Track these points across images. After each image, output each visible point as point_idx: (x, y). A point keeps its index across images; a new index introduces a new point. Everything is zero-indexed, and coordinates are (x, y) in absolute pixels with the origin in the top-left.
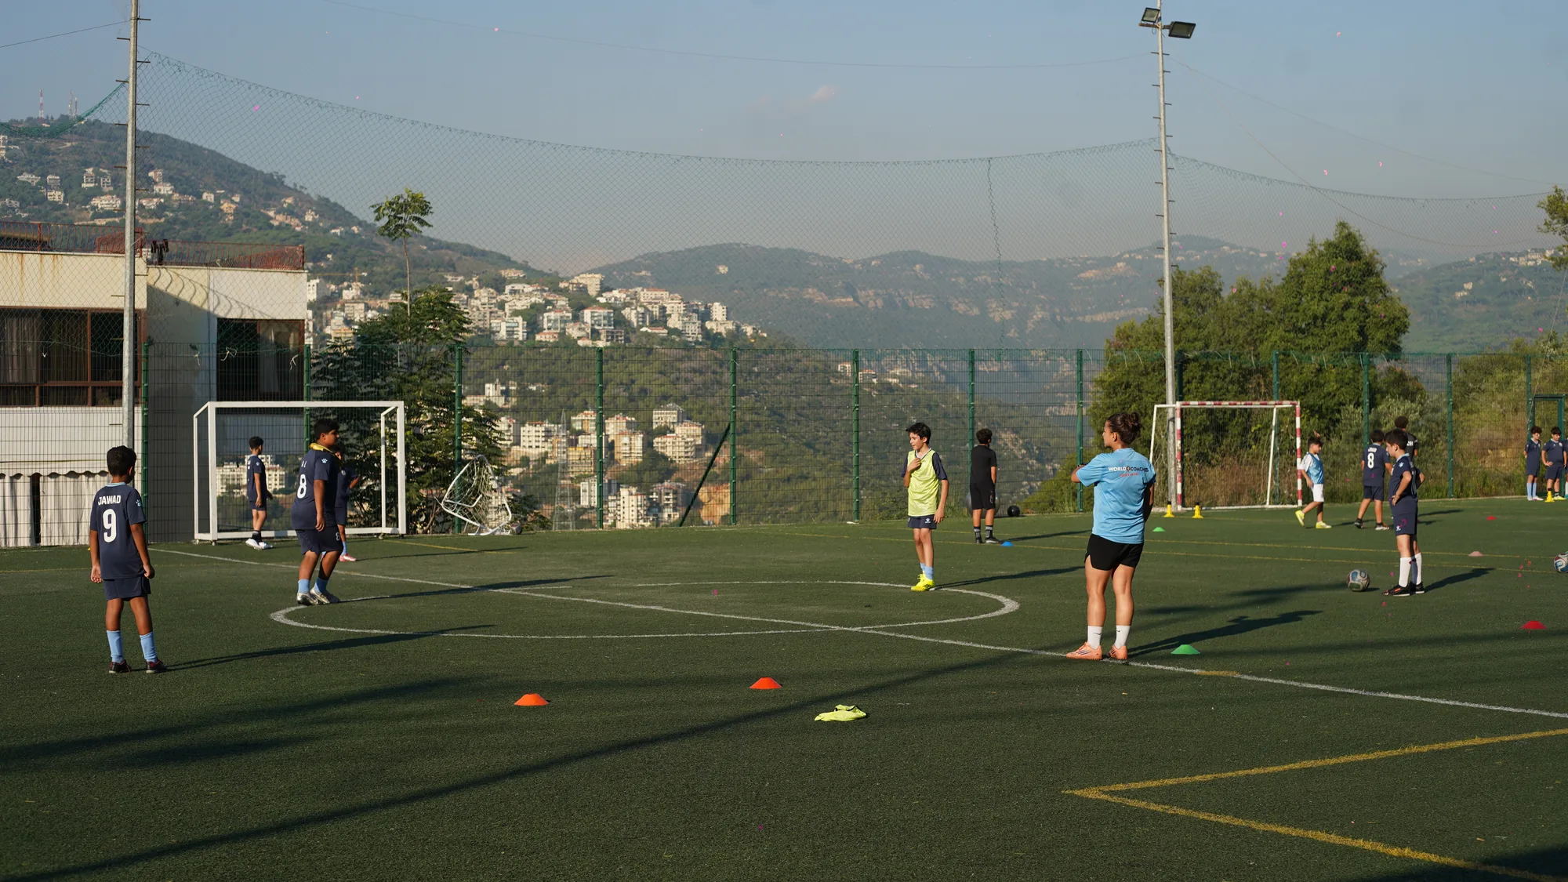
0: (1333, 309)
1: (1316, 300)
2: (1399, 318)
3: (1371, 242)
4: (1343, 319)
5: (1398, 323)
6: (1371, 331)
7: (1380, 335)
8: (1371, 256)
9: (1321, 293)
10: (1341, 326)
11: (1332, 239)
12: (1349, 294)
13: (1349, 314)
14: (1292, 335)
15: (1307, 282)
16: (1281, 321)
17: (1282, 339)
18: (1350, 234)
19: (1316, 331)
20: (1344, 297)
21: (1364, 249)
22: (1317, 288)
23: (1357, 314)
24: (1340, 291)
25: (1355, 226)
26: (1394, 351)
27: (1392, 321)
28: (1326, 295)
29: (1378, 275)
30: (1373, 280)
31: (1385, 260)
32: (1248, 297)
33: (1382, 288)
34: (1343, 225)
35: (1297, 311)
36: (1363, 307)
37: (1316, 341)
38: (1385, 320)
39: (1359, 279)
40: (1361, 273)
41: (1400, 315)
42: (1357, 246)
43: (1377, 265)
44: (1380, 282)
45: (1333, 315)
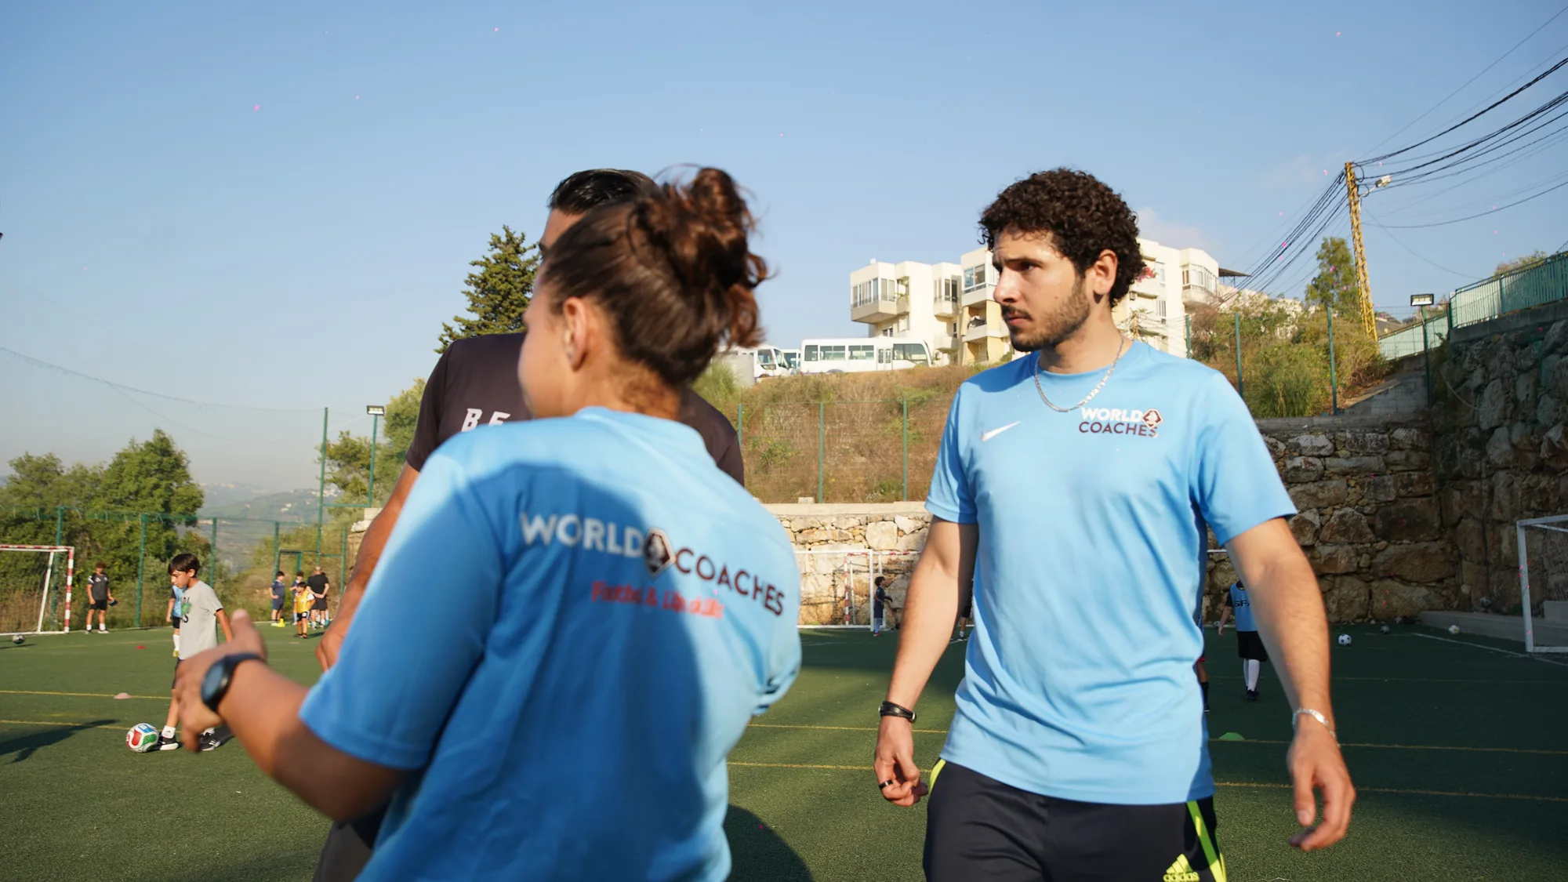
0: (144, 488)
1: (132, 482)
2: (195, 498)
3: (179, 446)
4: (152, 496)
5: (194, 501)
6: (173, 506)
7: (180, 508)
8: (179, 454)
9: (137, 477)
10: (150, 500)
11: (151, 440)
12: (158, 478)
13: (157, 492)
14: (113, 505)
15: (127, 468)
16: (105, 495)
17: (103, 507)
18: (164, 438)
19: (131, 503)
20: (153, 480)
21: (174, 449)
22: (134, 473)
23: (163, 493)
24: (151, 476)
25: (169, 432)
26: (192, 522)
27: (191, 499)
28: (140, 478)
29: (184, 468)
30: (179, 471)
31: (190, 458)
32: (81, 477)
33: (187, 477)
34: (158, 431)
35: (117, 488)
36: (168, 488)
37: (130, 510)
38: (185, 498)
39: (169, 470)
40: (170, 466)
41: (198, 495)
42: (170, 447)
43: (184, 461)
44: (185, 472)
45: (144, 493)
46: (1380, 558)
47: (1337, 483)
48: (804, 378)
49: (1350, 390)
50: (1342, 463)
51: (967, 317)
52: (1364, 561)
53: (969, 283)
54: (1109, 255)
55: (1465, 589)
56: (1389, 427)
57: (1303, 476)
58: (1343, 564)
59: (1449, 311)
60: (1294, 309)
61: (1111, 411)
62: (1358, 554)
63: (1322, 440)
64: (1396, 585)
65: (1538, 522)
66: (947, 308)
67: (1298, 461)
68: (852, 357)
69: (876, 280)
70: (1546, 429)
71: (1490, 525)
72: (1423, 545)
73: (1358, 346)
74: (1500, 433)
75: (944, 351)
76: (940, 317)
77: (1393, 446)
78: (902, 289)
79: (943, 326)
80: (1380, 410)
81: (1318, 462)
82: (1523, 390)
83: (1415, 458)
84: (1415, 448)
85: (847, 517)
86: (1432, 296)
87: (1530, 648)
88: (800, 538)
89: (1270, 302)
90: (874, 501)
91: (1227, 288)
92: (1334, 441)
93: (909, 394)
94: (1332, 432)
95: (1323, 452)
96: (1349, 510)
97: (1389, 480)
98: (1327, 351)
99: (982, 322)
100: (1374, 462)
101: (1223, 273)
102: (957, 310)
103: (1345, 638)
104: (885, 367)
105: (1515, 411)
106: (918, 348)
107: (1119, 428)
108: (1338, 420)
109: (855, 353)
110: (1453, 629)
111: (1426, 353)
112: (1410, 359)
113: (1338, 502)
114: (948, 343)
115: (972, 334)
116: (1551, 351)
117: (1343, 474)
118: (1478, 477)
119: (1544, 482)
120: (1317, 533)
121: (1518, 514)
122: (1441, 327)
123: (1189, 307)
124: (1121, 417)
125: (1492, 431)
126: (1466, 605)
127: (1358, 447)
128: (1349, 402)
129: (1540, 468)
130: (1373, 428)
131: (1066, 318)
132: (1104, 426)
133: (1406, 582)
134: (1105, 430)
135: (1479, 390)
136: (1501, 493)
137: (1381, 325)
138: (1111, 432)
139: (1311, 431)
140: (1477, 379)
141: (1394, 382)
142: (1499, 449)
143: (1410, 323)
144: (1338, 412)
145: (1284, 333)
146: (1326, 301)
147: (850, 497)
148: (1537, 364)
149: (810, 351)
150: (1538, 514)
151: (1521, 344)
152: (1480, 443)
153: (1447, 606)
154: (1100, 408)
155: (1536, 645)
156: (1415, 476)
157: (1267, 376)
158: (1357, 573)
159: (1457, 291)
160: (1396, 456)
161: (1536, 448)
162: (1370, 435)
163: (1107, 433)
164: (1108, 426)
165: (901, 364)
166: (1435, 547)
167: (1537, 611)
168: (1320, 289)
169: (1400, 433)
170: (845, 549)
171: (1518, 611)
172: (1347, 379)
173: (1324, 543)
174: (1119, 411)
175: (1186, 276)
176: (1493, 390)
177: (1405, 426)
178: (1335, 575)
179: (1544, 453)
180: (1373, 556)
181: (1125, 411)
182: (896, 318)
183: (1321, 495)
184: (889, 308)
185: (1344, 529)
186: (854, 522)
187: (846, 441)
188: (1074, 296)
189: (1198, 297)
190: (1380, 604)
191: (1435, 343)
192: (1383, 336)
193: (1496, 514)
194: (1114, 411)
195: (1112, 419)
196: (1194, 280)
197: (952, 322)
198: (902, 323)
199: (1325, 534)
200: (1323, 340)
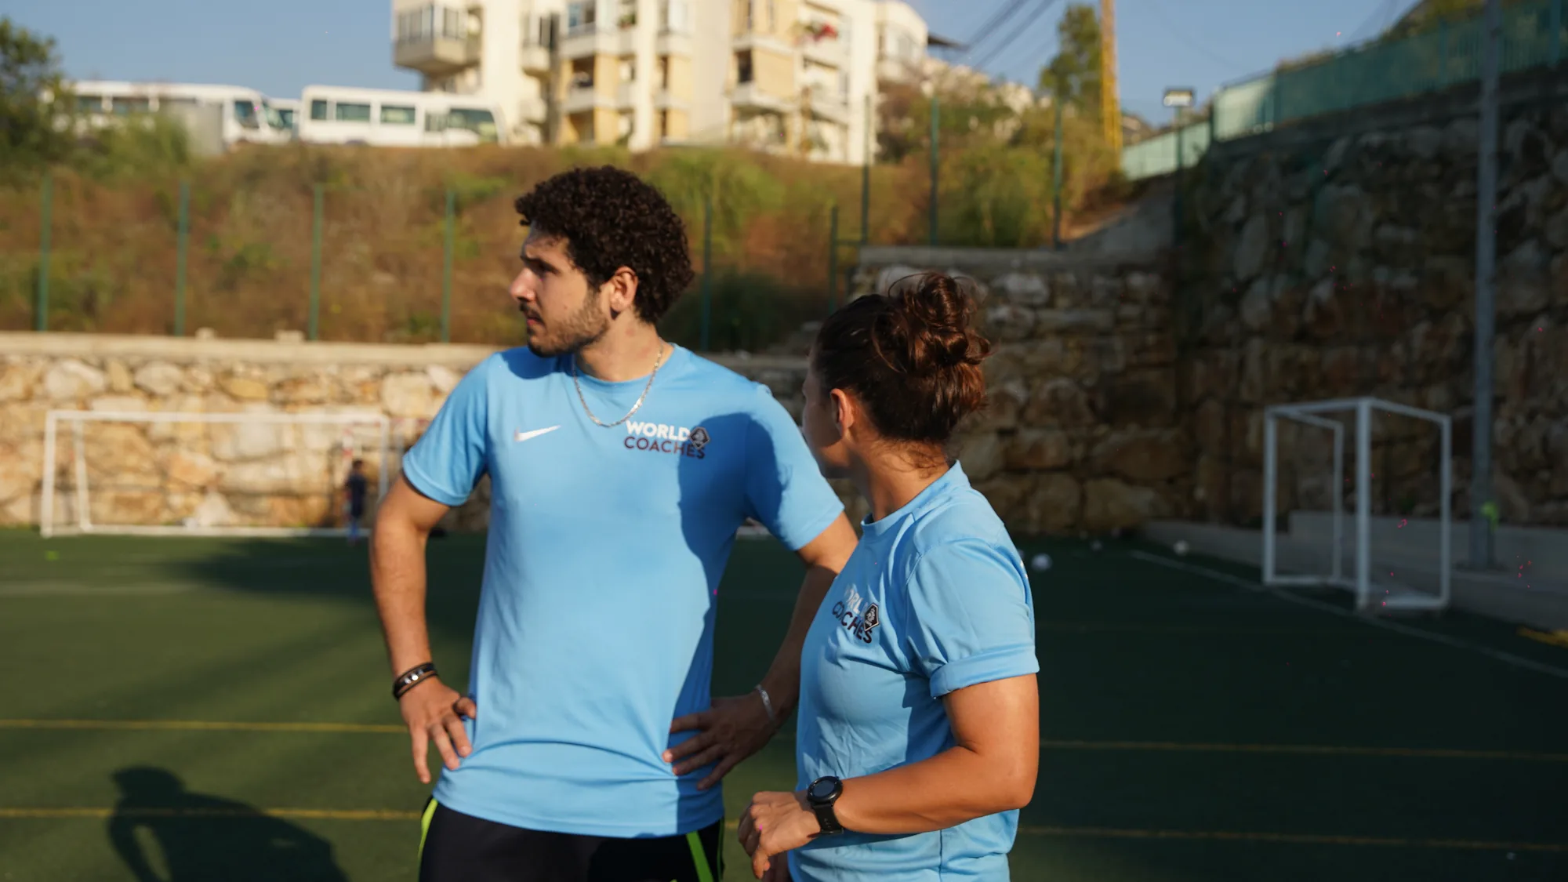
46: (1099, 449)
47: (1050, 346)
48: (301, 147)
49: (1079, 217)
50: (1060, 316)
51: (567, 75)
52: (1078, 452)
53: (573, 23)
54: (629, 273)
55: (1200, 493)
56: (1123, 270)
57: (1008, 332)
58: (1052, 454)
59: (1210, 116)
60: (1020, 99)
61: (657, 426)
62: (1072, 442)
63: (1036, 284)
64: (1113, 485)
65: (1293, 411)
66: (540, 59)
67: (1003, 312)
68: (385, 121)
69: (432, 8)
70: (1313, 283)
71: (1239, 410)
72: (1152, 433)
73: (1096, 154)
74: (1260, 287)
75: (532, 123)
76: (530, 72)
77: (1126, 296)
78: (472, 24)
79: (532, 87)
80: (1114, 248)
81: (1028, 315)
82: (1291, 232)
83: (1153, 315)
84: (1154, 301)
85: (354, 365)
86: (1191, 93)
87: (1269, 577)
88: (279, 395)
89: (989, 87)
90: (399, 341)
91: (932, 65)
92: (1052, 286)
93: (466, 183)
94: (1050, 274)
95: (1038, 300)
96: (1063, 382)
97: (1118, 343)
98: (1052, 158)
99: (588, 84)
100: (1101, 318)
101: (932, 41)
102: (555, 63)
103: (1042, 561)
104: (436, 140)
105: (1280, 259)
106: (486, 116)
107: (667, 447)
108: (1059, 257)
109: (391, 115)
110: (1181, 547)
111: (1180, 173)
112: (1158, 179)
113: (1051, 370)
114: (538, 112)
115: (571, 100)
116: (1329, 179)
117: (1062, 332)
118: (1227, 344)
119: (1306, 354)
120: (1021, 413)
121: (1273, 395)
122: (1199, 137)
123: (883, 86)
124: (668, 434)
125: (1248, 283)
126: (1199, 515)
127: (1083, 296)
128: (1078, 233)
129: (1302, 336)
130: (1103, 270)
131: (578, 331)
132: (651, 443)
133: (1129, 481)
134: (652, 448)
135: (1239, 226)
136: (1253, 367)
137: (1126, 130)
138: (657, 449)
139: (1024, 270)
140: (1237, 211)
141: (1133, 209)
142: (1256, 308)
143: (1165, 130)
144: (1059, 245)
145: (1004, 129)
146: (1063, 92)
147: (360, 334)
148: (1311, 196)
149: (318, 109)
150: (1294, 397)
151: (1294, 166)
152: (1234, 299)
153: (1177, 515)
154: (646, 422)
155: (1279, 571)
156: (1151, 339)
157: (972, 189)
158: (1067, 468)
159: (1225, 88)
160: (1129, 311)
161: (1300, 309)
162: (1099, 281)
163: (654, 451)
164: (655, 443)
165: (458, 137)
166: (1168, 436)
167: (1282, 525)
168: (1058, 75)
169: (1137, 280)
170: (348, 415)
171: (1257, 524)
172: (1076, 201)
173: (1030, 425)
174: (666, 428)
175: (881, 41)
176: (1256, 229)
177: (1144, 269)
178: (1042, 470)
179: (1309, 315)
180: (1091, 443)
181: (672, 428)
182: (458, 69)
183: (1031, 360)
184: (450, 51)
185: (1056, 407)
186: (363, 374)
187: (360, 250)
188: (585, 308)
189: (893, 72)
190: (1093, 512)
191: (1191, 159)
192: (1128, 144)
193: (1245, 395)
194: (661, 426)
195: (659, 436)
196: (891, 48)
197: (546, 80)
198: (470, 77)
199: (1031, 414)
200: (1049, 145)
